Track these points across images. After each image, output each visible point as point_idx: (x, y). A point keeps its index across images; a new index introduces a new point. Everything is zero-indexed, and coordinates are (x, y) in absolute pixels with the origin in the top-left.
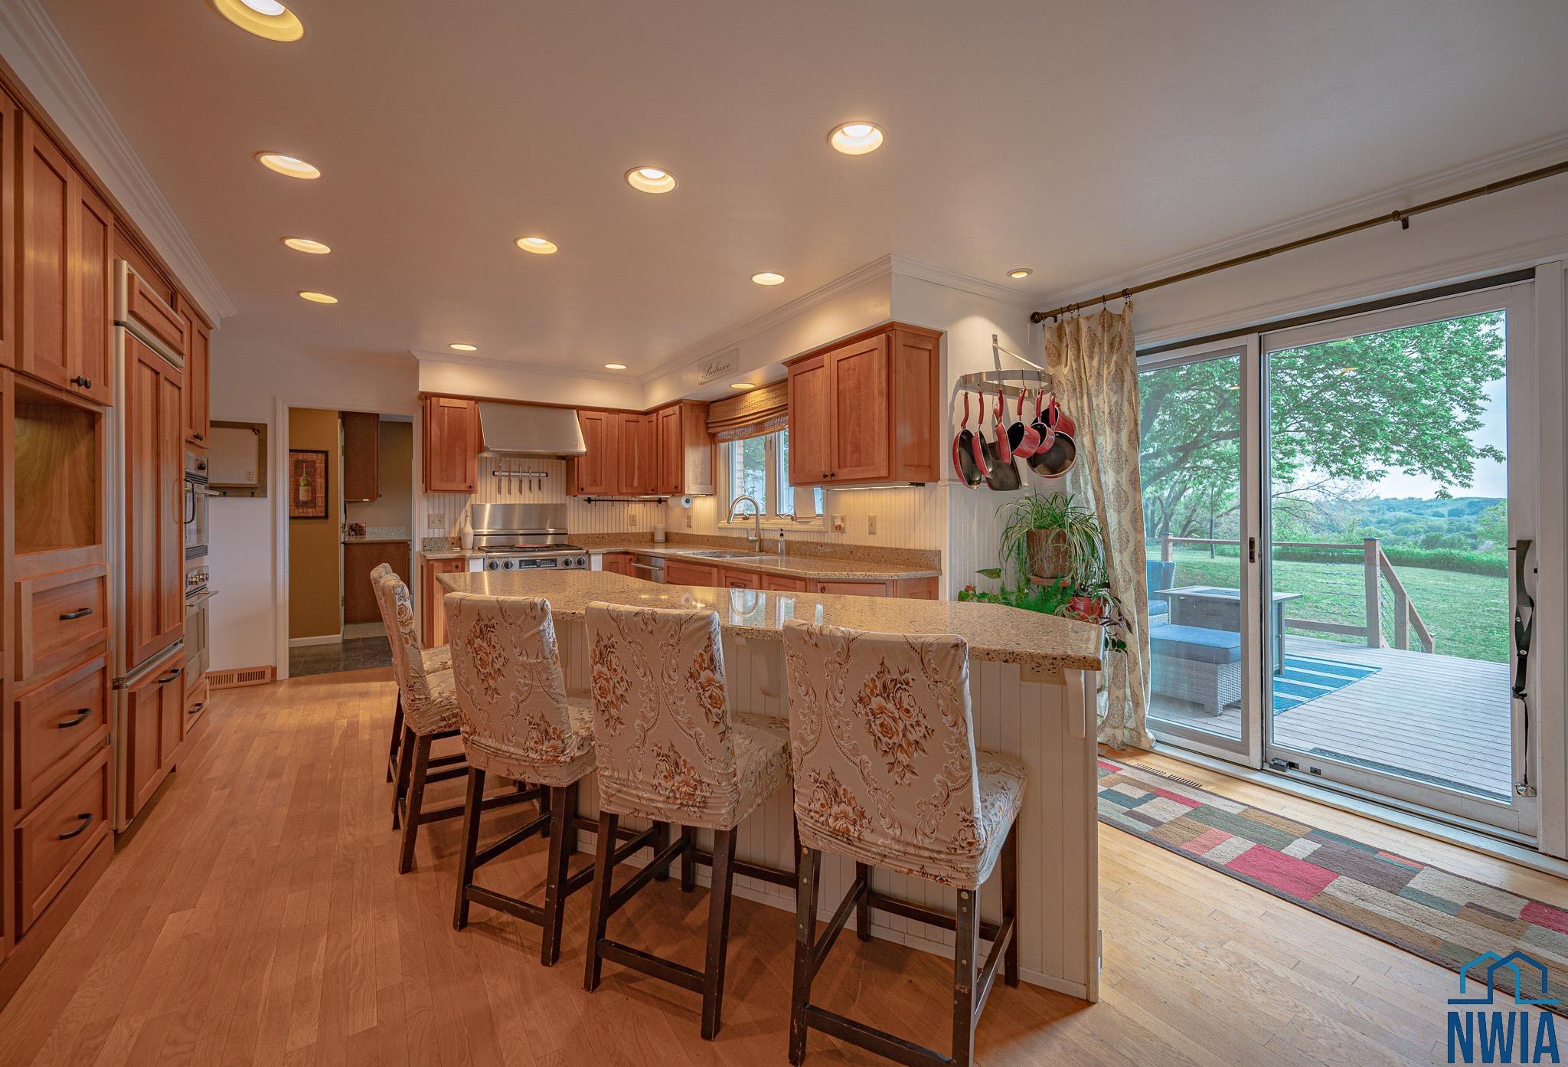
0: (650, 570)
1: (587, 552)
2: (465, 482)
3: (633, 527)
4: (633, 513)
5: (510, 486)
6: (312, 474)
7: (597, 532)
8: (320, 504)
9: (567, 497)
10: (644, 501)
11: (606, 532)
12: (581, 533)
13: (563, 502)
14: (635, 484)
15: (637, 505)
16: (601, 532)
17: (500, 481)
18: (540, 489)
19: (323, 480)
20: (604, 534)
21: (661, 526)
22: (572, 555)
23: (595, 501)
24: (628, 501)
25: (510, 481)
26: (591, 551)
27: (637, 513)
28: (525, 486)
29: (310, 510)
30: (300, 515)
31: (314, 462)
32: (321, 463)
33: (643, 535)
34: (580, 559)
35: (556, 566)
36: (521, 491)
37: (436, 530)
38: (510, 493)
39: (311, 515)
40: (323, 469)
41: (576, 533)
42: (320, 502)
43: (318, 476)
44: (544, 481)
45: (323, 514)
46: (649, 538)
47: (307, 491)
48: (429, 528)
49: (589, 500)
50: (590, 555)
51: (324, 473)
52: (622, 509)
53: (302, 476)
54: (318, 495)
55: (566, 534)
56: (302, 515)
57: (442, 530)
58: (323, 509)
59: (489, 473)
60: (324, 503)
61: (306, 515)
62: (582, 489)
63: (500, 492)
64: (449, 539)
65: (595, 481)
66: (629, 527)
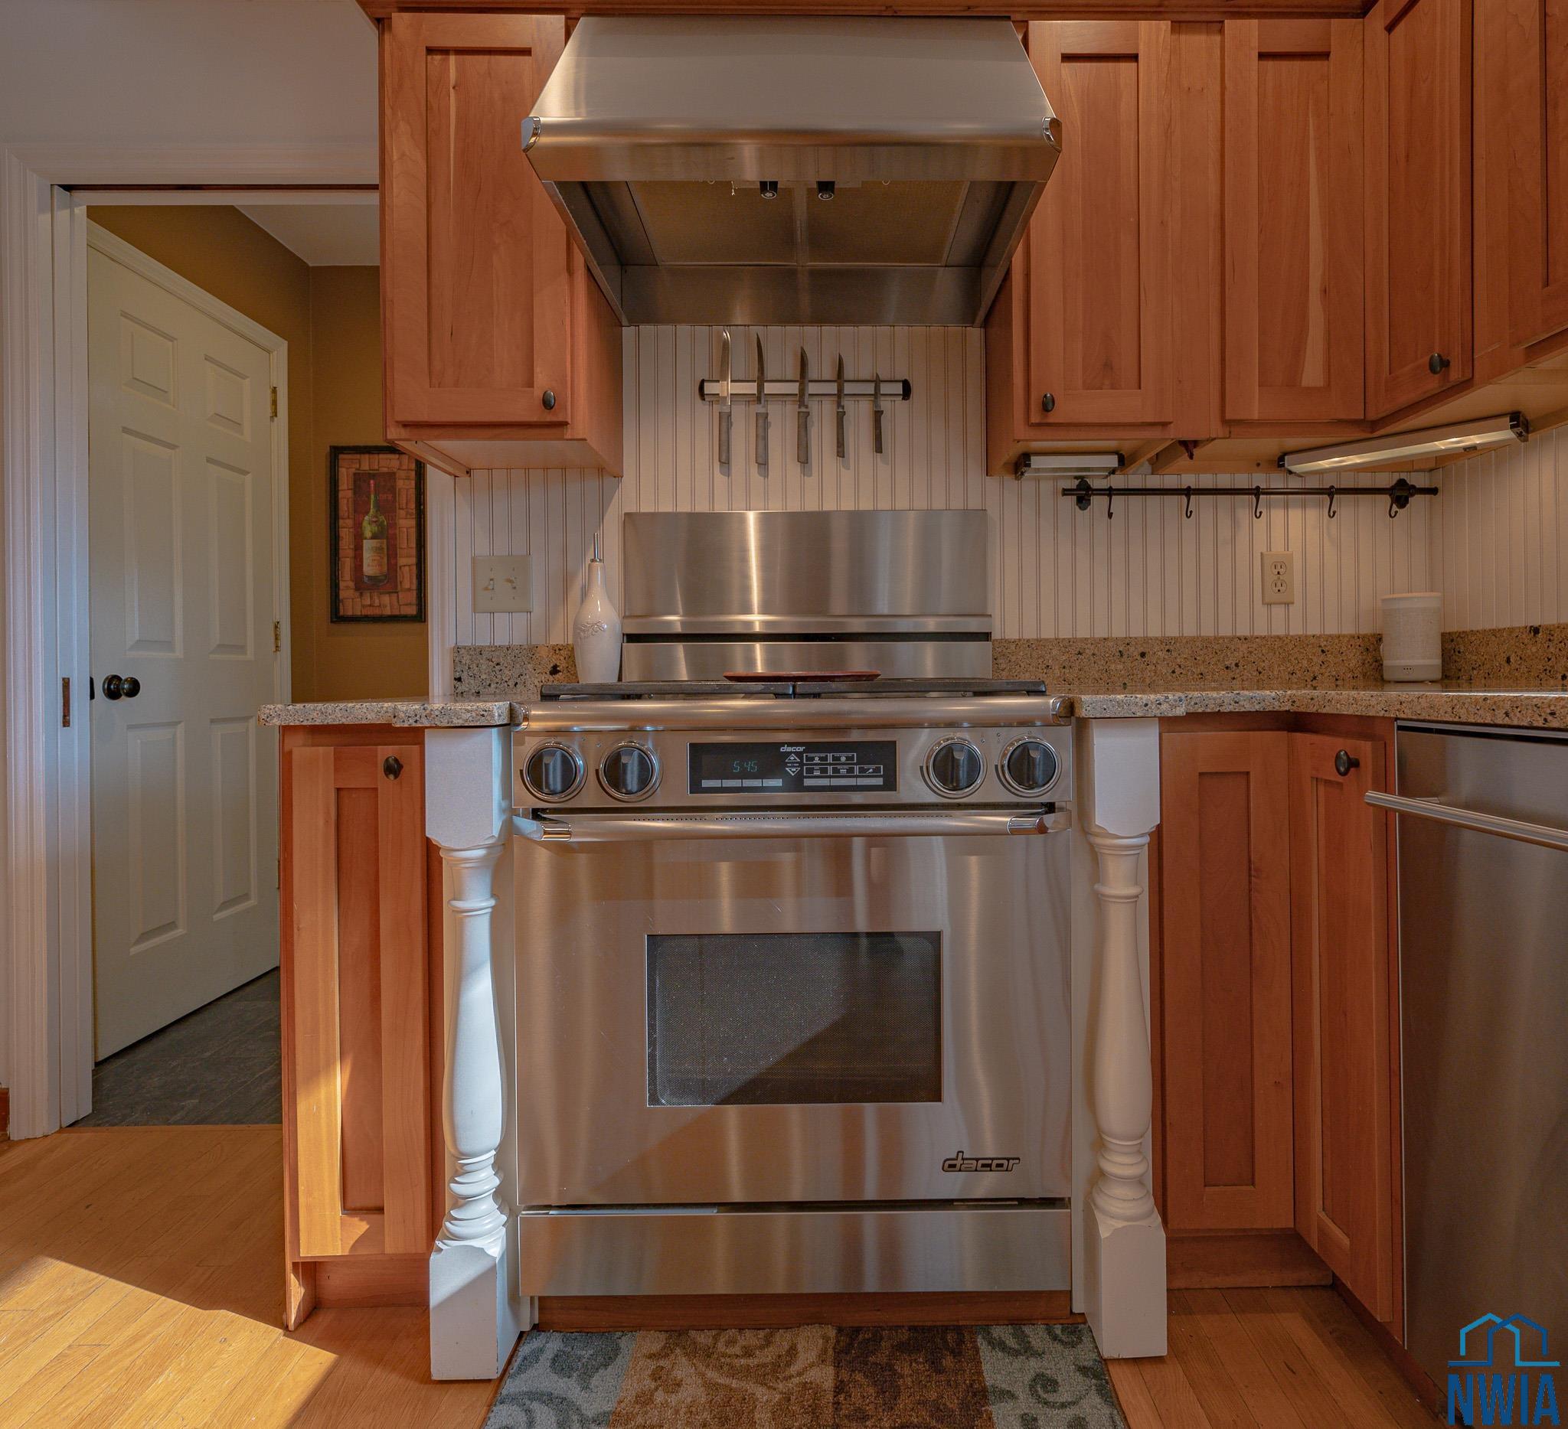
0: (1443, 827)
1: (1070, 709)
2: (530, 384)
3: (1278, 611)
4: (1278, 547)
5: (762, 438)
6: (388, 509)
7: (1119, 632)
8: (407, 585)
9: (992, 483)
10: (1331, 492)
11: (1154, 632)
12: (1048, 633)
13: (974, 503)
14: (1312, 374)
15: (1295, 515)
16: (1137, 632)
17: (725, 420)
18: (879, 448)
19: (413, 523)
20: (1146, 640)
21: (1421, 600)
22: (981, 723)
23: (1110, 492)
24: (1257, 492)
25: (763, 420)
26: (1090, 703)
27: (1295, 547)
28: (823, 434)
29: (386, 599)
30: (365, 612)
31: (392, 475)
32: (408, 478)
33: (1324, 646)
34: (1024, 750)
35: (890, 784)
36: (804, 459)
37: (501, 619)
38: (763, 464)
39: (388, 612)
40: (412, 492)
41: (1030, 634)
42: (408, 580)
43: (402, 513)
44: (895, 410)
45: (412, 611)
46: (1354, 659)
47: (379, 550)
48: (475, 610)
49: (1083, 494)
50: (1082, 728)
51: (413, 506)
52: (1225, 533)
53: (367, 513)
54: (402, 561)
55: (986, 636)
56: (369, 612)
57: (520, 619)
58: (412, 597)
59: (688, 389)
60: (415, 581)
61: (377, 612)
62: (1047, 405)
63: (725, 462)
64: (544, 652)
65: (1108, 366)
66: (1260, 610)
